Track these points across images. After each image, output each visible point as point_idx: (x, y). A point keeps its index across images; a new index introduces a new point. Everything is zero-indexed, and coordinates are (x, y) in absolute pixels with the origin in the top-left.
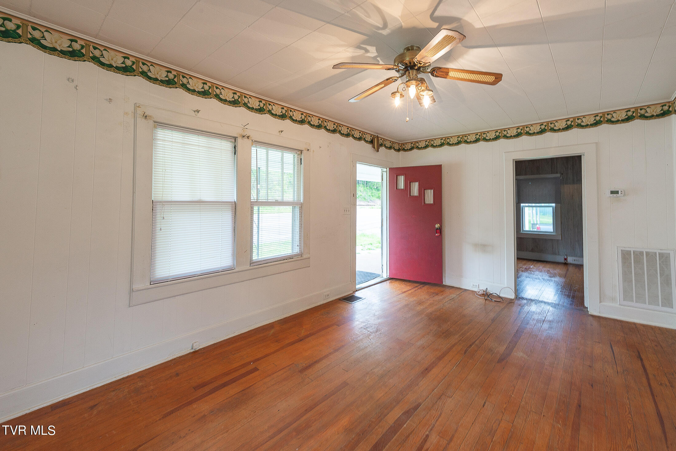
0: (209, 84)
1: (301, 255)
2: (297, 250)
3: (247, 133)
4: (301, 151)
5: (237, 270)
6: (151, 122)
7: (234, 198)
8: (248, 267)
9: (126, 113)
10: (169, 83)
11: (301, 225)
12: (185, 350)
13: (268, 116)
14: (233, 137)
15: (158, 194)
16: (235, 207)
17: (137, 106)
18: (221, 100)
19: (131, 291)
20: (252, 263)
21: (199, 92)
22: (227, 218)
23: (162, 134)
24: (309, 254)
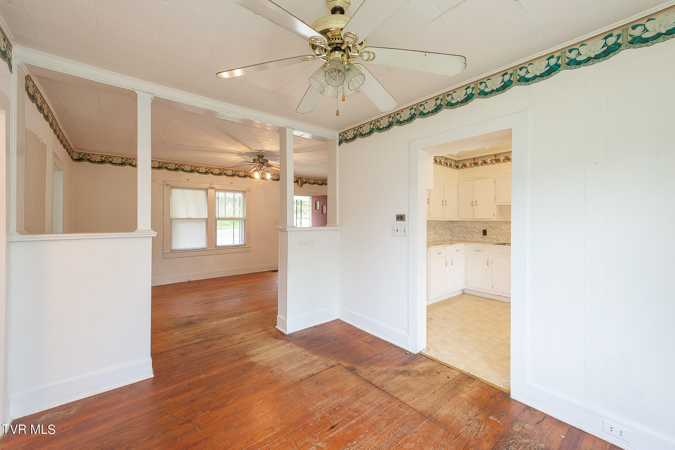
0: (194, 167)
1: (244, 245)
2: (243, 243)
3: (212, 187)
4: (245, 192)
5: (208, 249)
6: (169, 187)
7: (206, 217)
8: (214, 249)
9: (160, 185)
10: (176, 170)
11: (245, 230)
12: (185, 280)
13: (224, 176)
14: (205, 189)
15: (173, 216)
16: (207, 220)
17: (164, 181)
18: (199, 173)
19: (164, 253)
20: (216, 247)
21: (189, 171)
22: (203, 226)
23: (175, 192)
24: (250, 245)
